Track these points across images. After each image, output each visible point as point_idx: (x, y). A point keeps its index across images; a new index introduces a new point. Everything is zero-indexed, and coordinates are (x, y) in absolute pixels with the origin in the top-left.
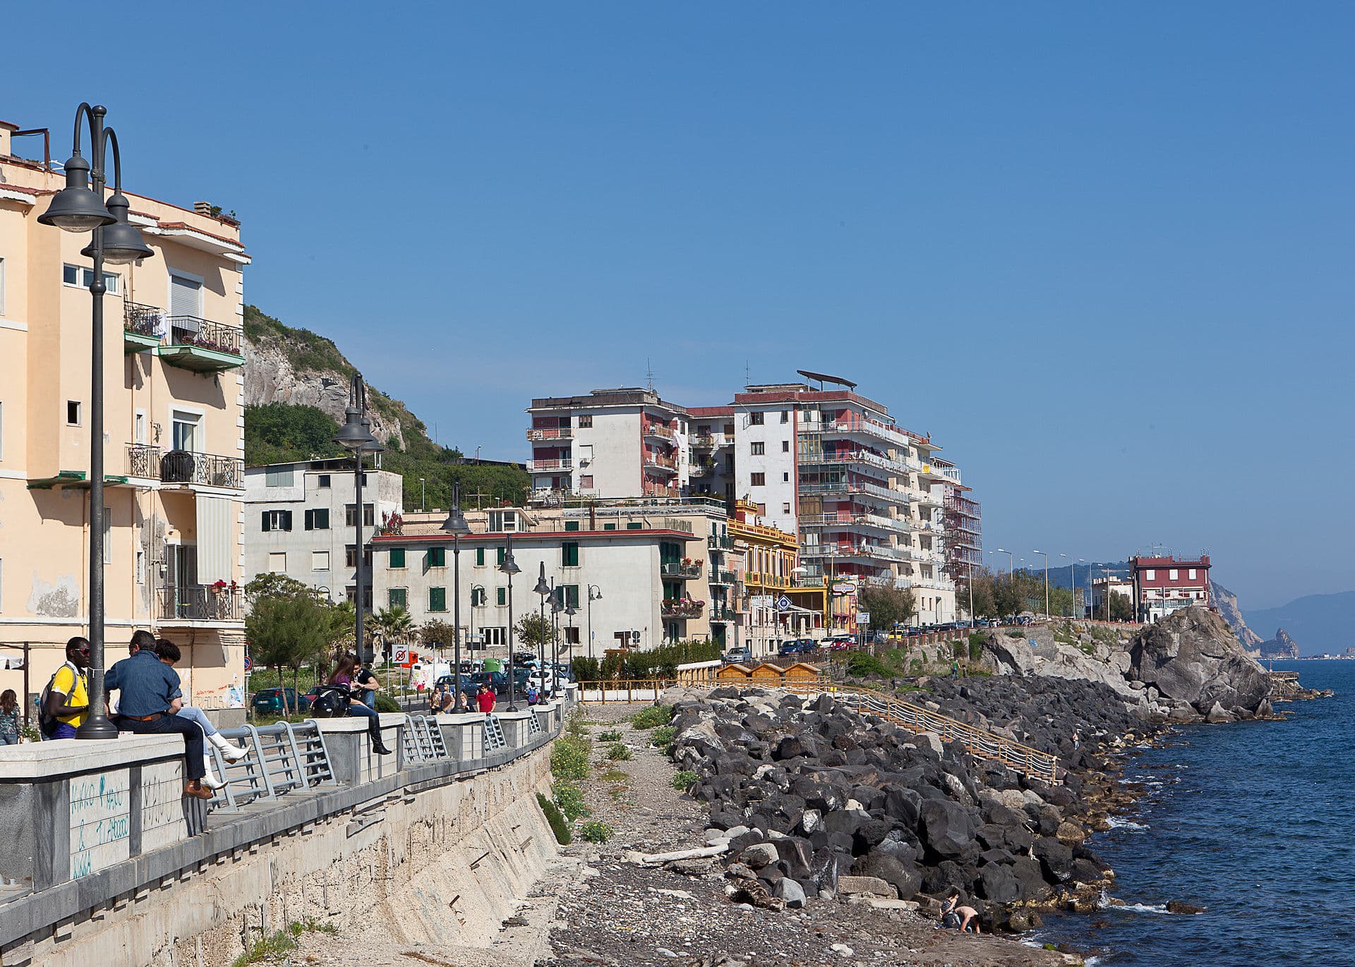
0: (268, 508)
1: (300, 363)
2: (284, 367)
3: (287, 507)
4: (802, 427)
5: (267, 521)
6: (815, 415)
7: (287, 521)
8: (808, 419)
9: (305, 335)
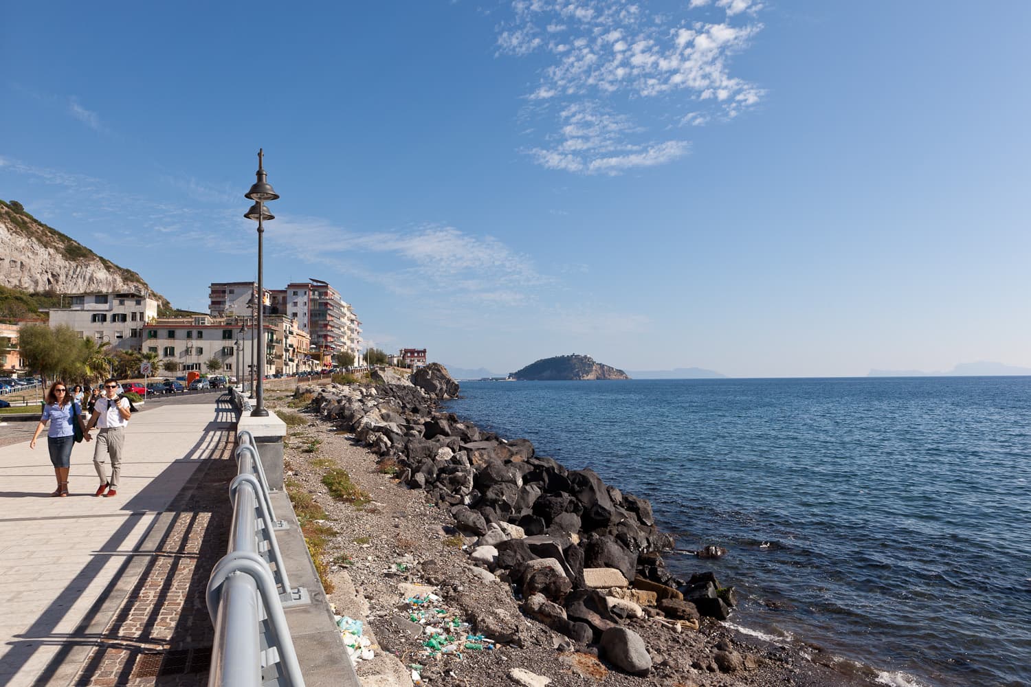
0: (95, 313)
1: (125, 280)
2: (119, 280)
3: (104, 313)
4: (312, 297)
5: (94, 318)
6: (316, 293)
7: (104, 318)
8: (314, 294)
9: (128, 271)
